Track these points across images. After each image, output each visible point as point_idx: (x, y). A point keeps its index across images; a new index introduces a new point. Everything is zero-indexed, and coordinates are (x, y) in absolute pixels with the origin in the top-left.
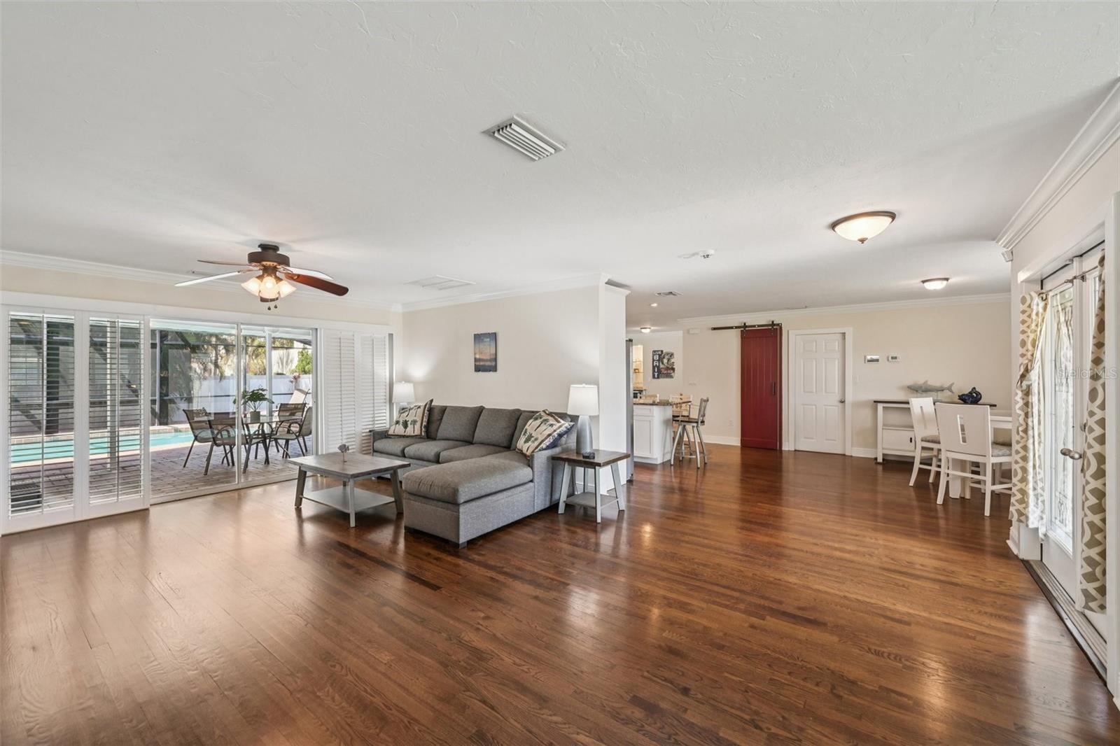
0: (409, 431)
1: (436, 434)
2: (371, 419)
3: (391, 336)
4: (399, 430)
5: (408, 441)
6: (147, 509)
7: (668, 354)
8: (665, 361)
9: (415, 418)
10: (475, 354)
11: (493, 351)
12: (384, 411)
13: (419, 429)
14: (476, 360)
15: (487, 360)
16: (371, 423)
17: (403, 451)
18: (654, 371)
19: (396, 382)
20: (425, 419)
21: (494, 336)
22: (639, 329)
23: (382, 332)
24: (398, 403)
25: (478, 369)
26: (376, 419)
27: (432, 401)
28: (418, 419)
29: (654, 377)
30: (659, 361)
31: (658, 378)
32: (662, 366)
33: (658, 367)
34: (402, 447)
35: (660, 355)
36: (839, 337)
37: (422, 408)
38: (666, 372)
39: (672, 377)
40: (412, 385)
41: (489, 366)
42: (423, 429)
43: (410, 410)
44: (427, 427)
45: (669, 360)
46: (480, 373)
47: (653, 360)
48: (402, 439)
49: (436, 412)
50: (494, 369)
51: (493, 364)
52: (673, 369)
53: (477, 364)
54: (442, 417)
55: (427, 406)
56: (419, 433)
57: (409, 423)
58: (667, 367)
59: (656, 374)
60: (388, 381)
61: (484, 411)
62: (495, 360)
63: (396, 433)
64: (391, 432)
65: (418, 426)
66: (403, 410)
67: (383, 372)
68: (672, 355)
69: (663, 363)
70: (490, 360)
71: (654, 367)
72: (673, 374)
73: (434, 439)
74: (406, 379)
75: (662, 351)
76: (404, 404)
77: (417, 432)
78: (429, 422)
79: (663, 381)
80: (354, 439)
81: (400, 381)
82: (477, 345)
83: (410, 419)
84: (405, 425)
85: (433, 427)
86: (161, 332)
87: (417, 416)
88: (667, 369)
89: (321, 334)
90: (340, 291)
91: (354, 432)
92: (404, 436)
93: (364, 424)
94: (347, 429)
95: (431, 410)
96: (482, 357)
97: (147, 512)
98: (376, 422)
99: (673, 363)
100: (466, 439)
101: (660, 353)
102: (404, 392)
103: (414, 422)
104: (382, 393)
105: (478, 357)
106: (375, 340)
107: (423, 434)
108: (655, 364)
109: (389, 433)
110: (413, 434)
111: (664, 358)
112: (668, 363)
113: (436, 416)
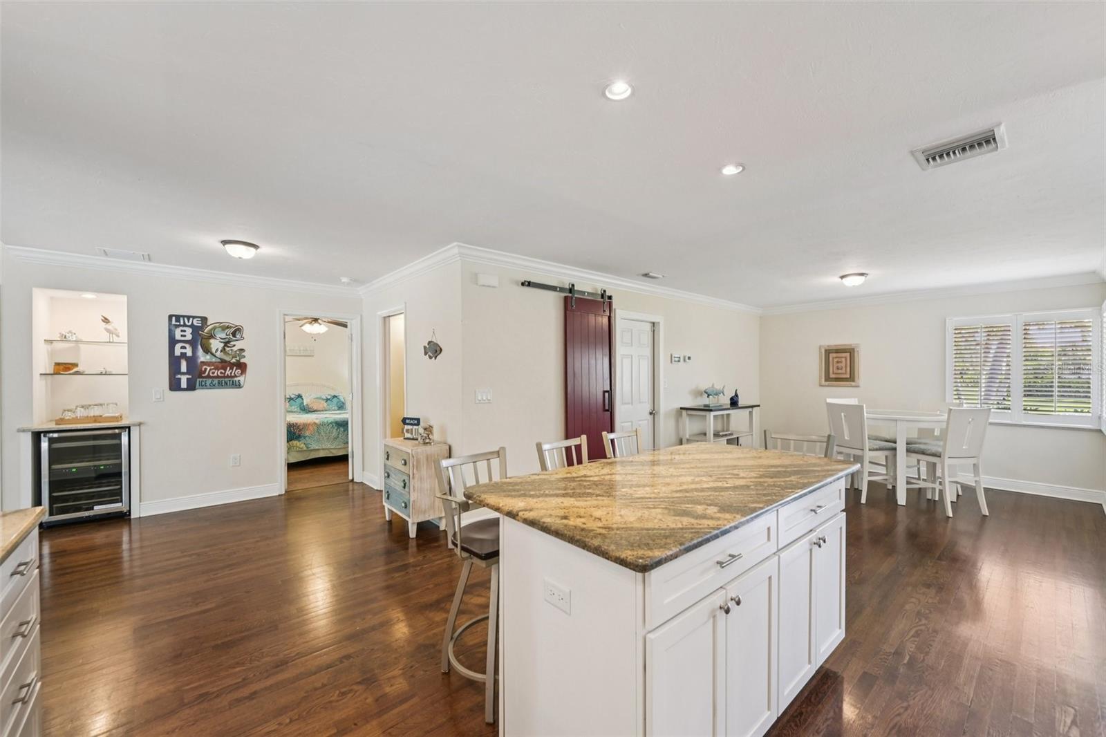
8: (216, 345)
18: (174, 370)
29: (175, 386)
30: (193, 343)
31: (191, 387)
32: (202, 357)
33: (191, 361)
35: (196, 330)
36: (648, 327)
38: (217, 373)
39: (239, 386)
45: (227, 343)
47: (173, 342)
52: (242, 367)
58: (223, 361)
59: (183, 379)
68: (237, 331)
69: (207, 350)
71: (174, 362)
72: (241, 379)
75: (204, 319)
79: (207, 397)
88: (224, 364)
99: (242, 350)
101: (196, 322)
108: (178, 351)
111: (212, 336)
112: (223, 350)
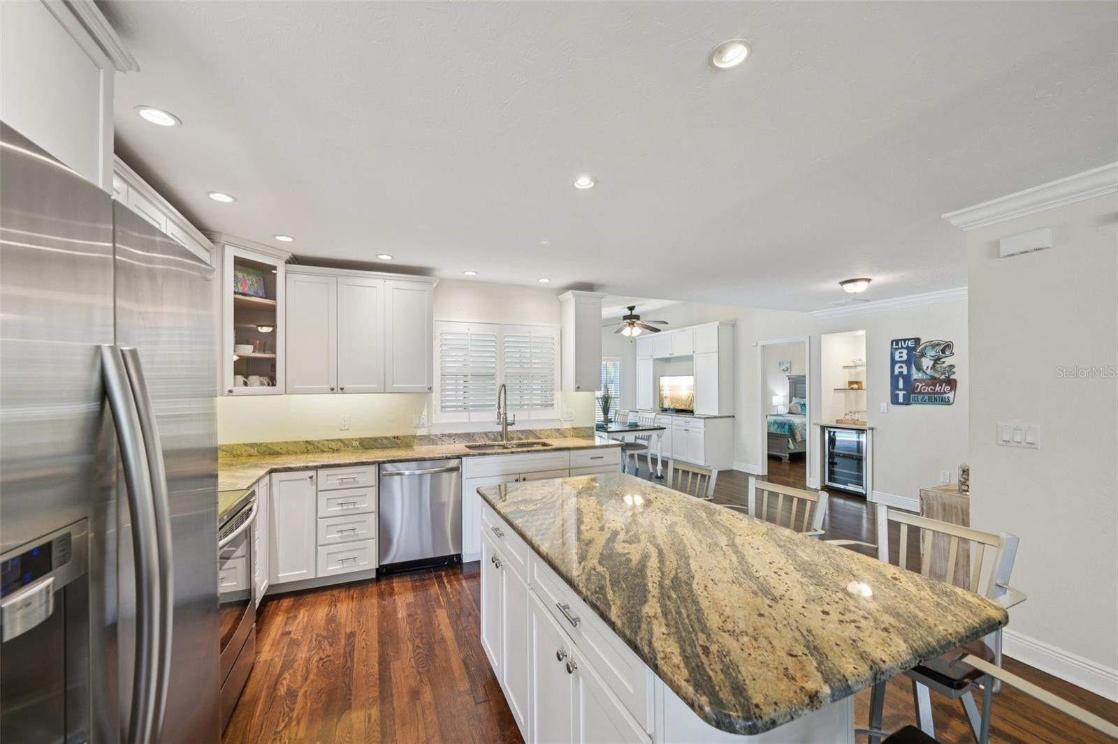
7: (934, 345)
8: (926, 363)
18: (894, 386)
22: (833, 285)
29: (895, 400)
30: (908, 363)
31: (907, 402)
32: (916, 375)
33: (907, 378)
35: (911, 350)
38: (928, 389)
39: (947, 402)
45: (937, 360)
47: (893, 362)
52: (952, 383)
58: (933, 378)
59: (901, 394)
68: (947, 348)
69: (919, 369)
71: (894, 379)
72: (951, 395)
75: (917, 341)
79: (918, 411)
88: (934, 381)
99: (952, 366)
101: (911, 344)
108: (897, 371)
111: (923, 355)
112: (933, 367)
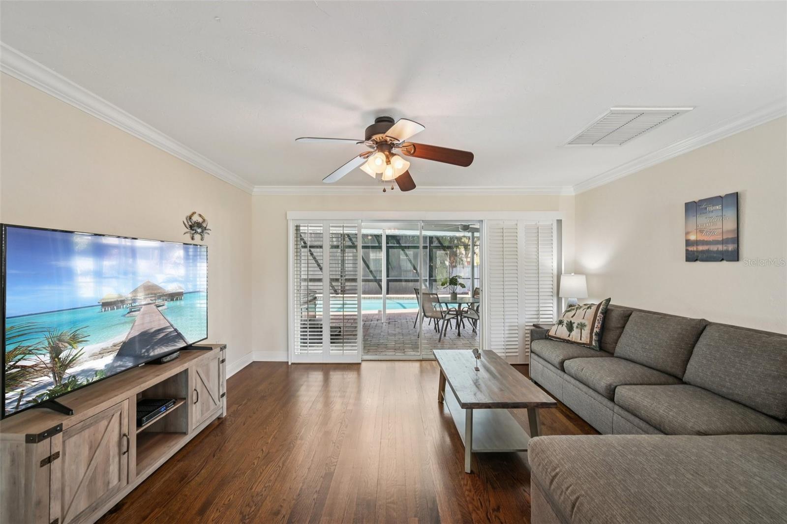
0: (575, 336)
1: (614, 348)
2: (536, 313)
3: (559, 222)
4: (563, 332)
5: (572, 350)
6: (360, 364)
9: (583, 321)
10: (687, 233)
11: (730, 225)
12: (551, 305)
13: (589, 336)
14: (688, 243)
15: (716, 242)
16: (535, 316)
17: (562, 363)
19: (565, 274)
20: (598, 325)
21: (734, 200)
23: (548, 219)
24: (566, 299)
25: (691, 257)
26: (541, 312)
27: (609, 300)
28: (588, 323)
34: (561, 357)
37: (594, 308)
40: (584, 277)
41: (718, 252)
42: (594, 337)
43: (577, 308)
44: (601, 335)
46: (698, 264)
48: (562, 344)
49: (615, 315)
50: (734, 256)
51: (731, 247)
53: (690, 249)
54: (625, 324)
55: (601, 307)
56: (588, 341)
57: (575, 326)
60: (555, 272)
61: (708, 328)
62: (737, 240)
63: (558, 335)
64: (552, 333)
65: (586, 332)
66: (570, 306)
67: (549, 262)
70: (723, 242)
73: (611, 354)
74: (578, 271)
76: (574, 300)
77: (585, 339)
78: (603, 327)
80: (517, 332)
81: (568, 273)
82: (692, 220)
83: (576, 321)
84: (570, 327)
85: (610, 337)
86: (430, 237)
87: (585, 317)
89: (485, 225)
90: (464, 158)
91: (516, 324)
92: (568, 342)
93: (527, 317)
94: (510, 321)
95: (606, 311)
96: (701, 237)
97: (359, 365)
98: (541, 316)
100: (669, 369)
102: (573, 285)
103: (582, 326)
104: (547, 285)
105: (693, 237)
106: (539, 228)
107: (594, 343)
109: (550, 334)
110: (579, 341)
113: (614, 322)
